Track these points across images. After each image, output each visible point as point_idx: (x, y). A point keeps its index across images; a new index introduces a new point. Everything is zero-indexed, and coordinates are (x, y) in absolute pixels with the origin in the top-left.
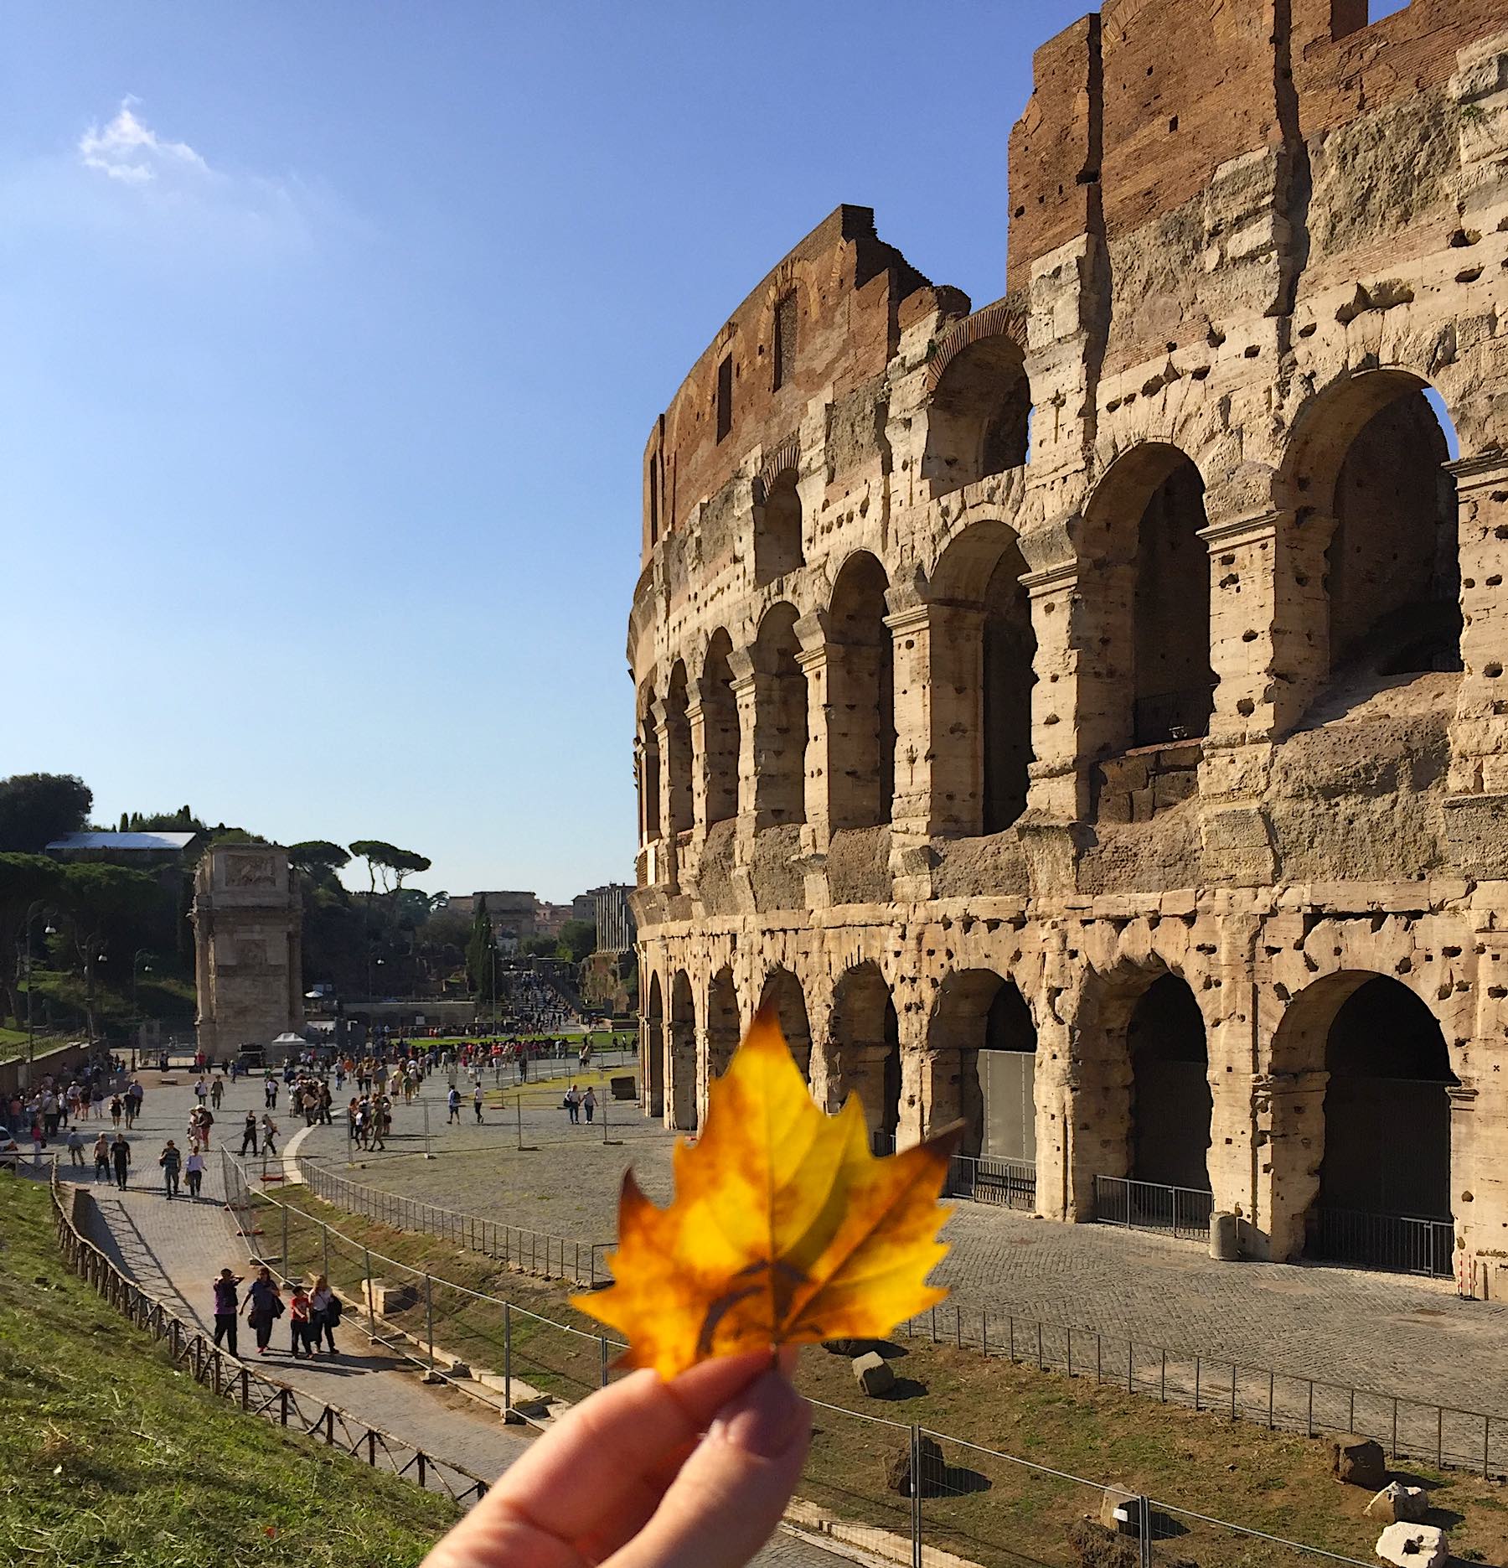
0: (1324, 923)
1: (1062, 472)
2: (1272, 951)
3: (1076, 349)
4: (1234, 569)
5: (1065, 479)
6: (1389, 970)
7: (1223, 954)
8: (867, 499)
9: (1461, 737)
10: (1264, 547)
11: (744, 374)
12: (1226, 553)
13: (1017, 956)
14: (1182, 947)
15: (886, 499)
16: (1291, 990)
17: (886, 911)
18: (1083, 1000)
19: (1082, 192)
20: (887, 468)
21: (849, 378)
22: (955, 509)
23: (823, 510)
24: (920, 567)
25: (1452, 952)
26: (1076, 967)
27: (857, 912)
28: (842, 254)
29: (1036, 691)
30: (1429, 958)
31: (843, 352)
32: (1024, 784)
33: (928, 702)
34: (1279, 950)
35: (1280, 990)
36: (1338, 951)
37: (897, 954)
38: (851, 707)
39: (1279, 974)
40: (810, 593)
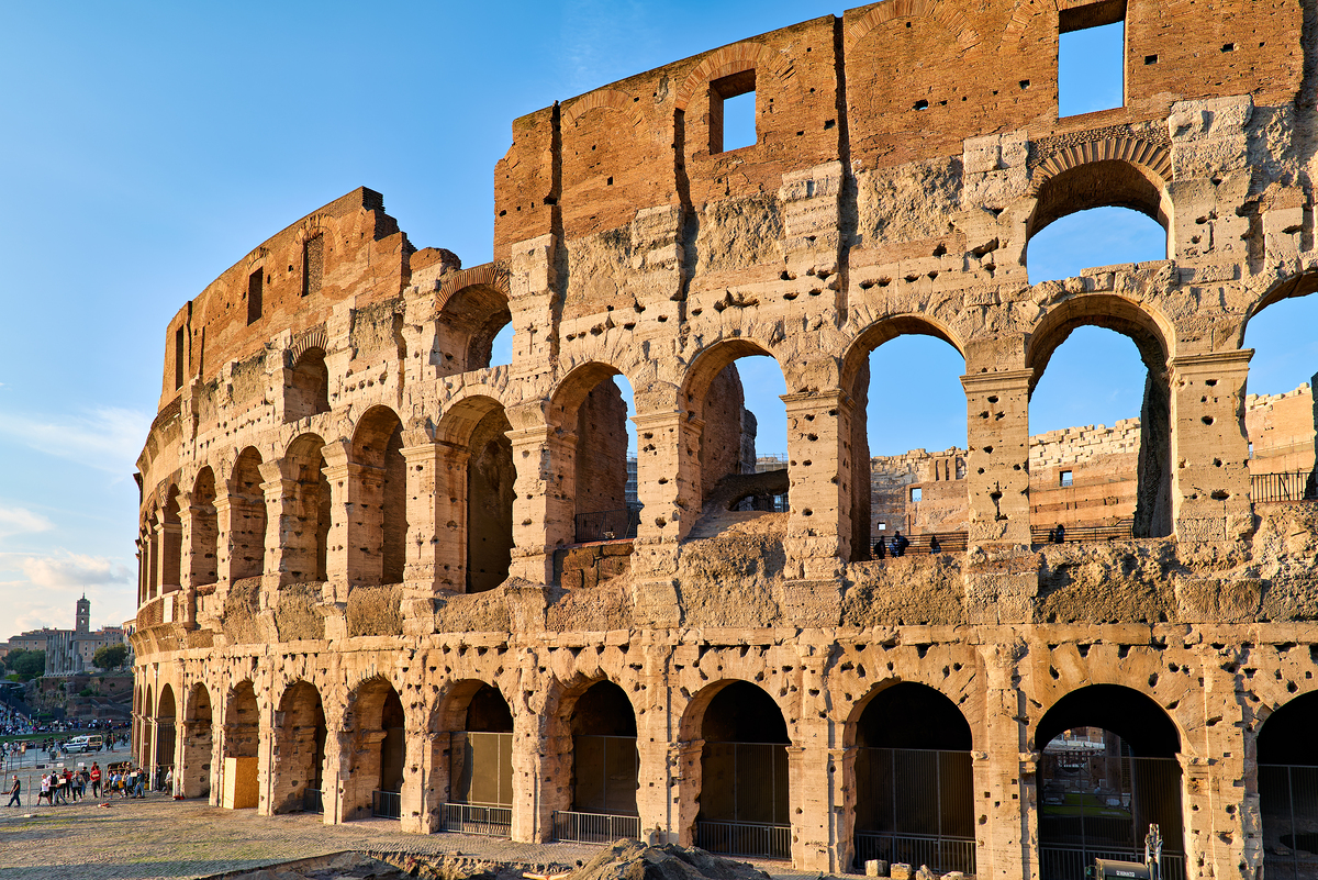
0: (710, 652)
1: (536, 372)
2: (679, 667)
3: (546, 300)
4: (652, 441)
5: (537, 376)
6: (751, 679)
7: (647, 670)
8: (386, 372)
9: (790, 547)
10: (671, 430)
11: (275, 282)
12: (647, 432)
13: (501, 670)
14: (620, 665)
15: (402, 375)
16: (691, 691)
17: (396, 641)
18: (549, 698)
19: (548, 209)
20: (402, 354)
21: (369, 295)
22: (456, 385)
23: (348, 376)
24: (429, 419)
25: (787, 669)
26: (544, 678)
27: (371, 642)
28: (365, 218)
29: (516, 504)
30: (775, 672)
31: (364, 278)
32: (508, 561)
33: (434, 506)
34: (683, 667)
35: (684, 691)
36: (720, 668)
37: (405, 670)
38: (365, 506)
39: (684, 681)
40: (335, 428)
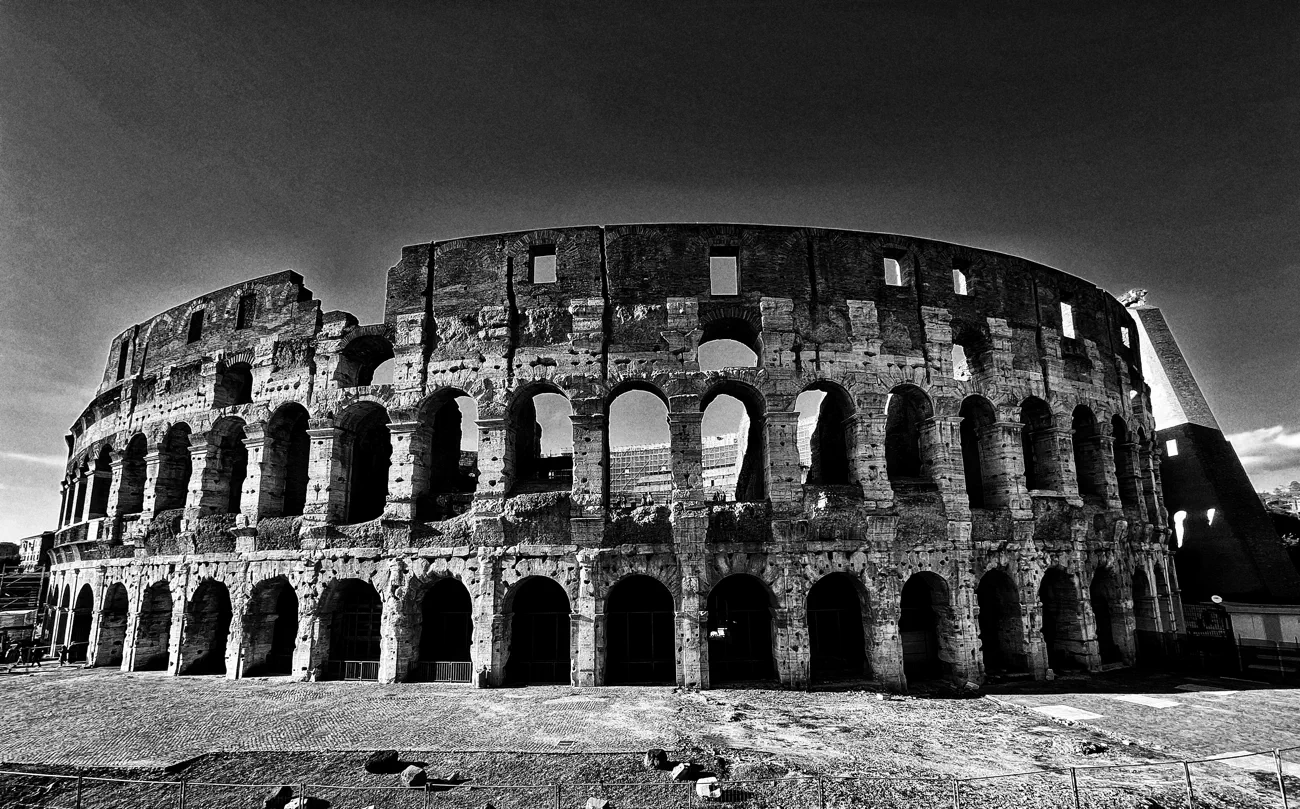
0: (524, 559)
2: (502, 570)
3: (419, 349)
4: (488, 436)
5: (411, 392)
7: (481, 571)
8: (299, 382)
9: (574, 500)
11: (213, 319)
12: (485, 430)
13: (375, 572)
14: (462, 568)
15: (311, 385)
16: (511, 583)
17: (295, 553)
18: (410, 590)
19: (424, 298)
21: (290, 334)
22: (352, 393)
23: (269, 382)
24: (331, 413)
25: (571, 569)
26: (407, 577)
27: (275, 554)
28: (290, 288)
29: (391, 469)
30: (563, 571)
31: (286, 323)
32: (383, 503)
33: (330, 467)
34: (505, 569)
35: (506, 583)
36: (529, 569)
37: (301, 572)
38: (273, 465)
39: (506, 577)
40: (254, 416)
